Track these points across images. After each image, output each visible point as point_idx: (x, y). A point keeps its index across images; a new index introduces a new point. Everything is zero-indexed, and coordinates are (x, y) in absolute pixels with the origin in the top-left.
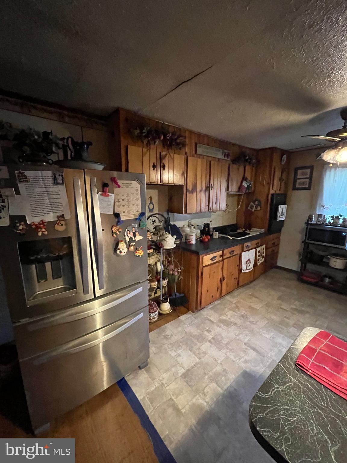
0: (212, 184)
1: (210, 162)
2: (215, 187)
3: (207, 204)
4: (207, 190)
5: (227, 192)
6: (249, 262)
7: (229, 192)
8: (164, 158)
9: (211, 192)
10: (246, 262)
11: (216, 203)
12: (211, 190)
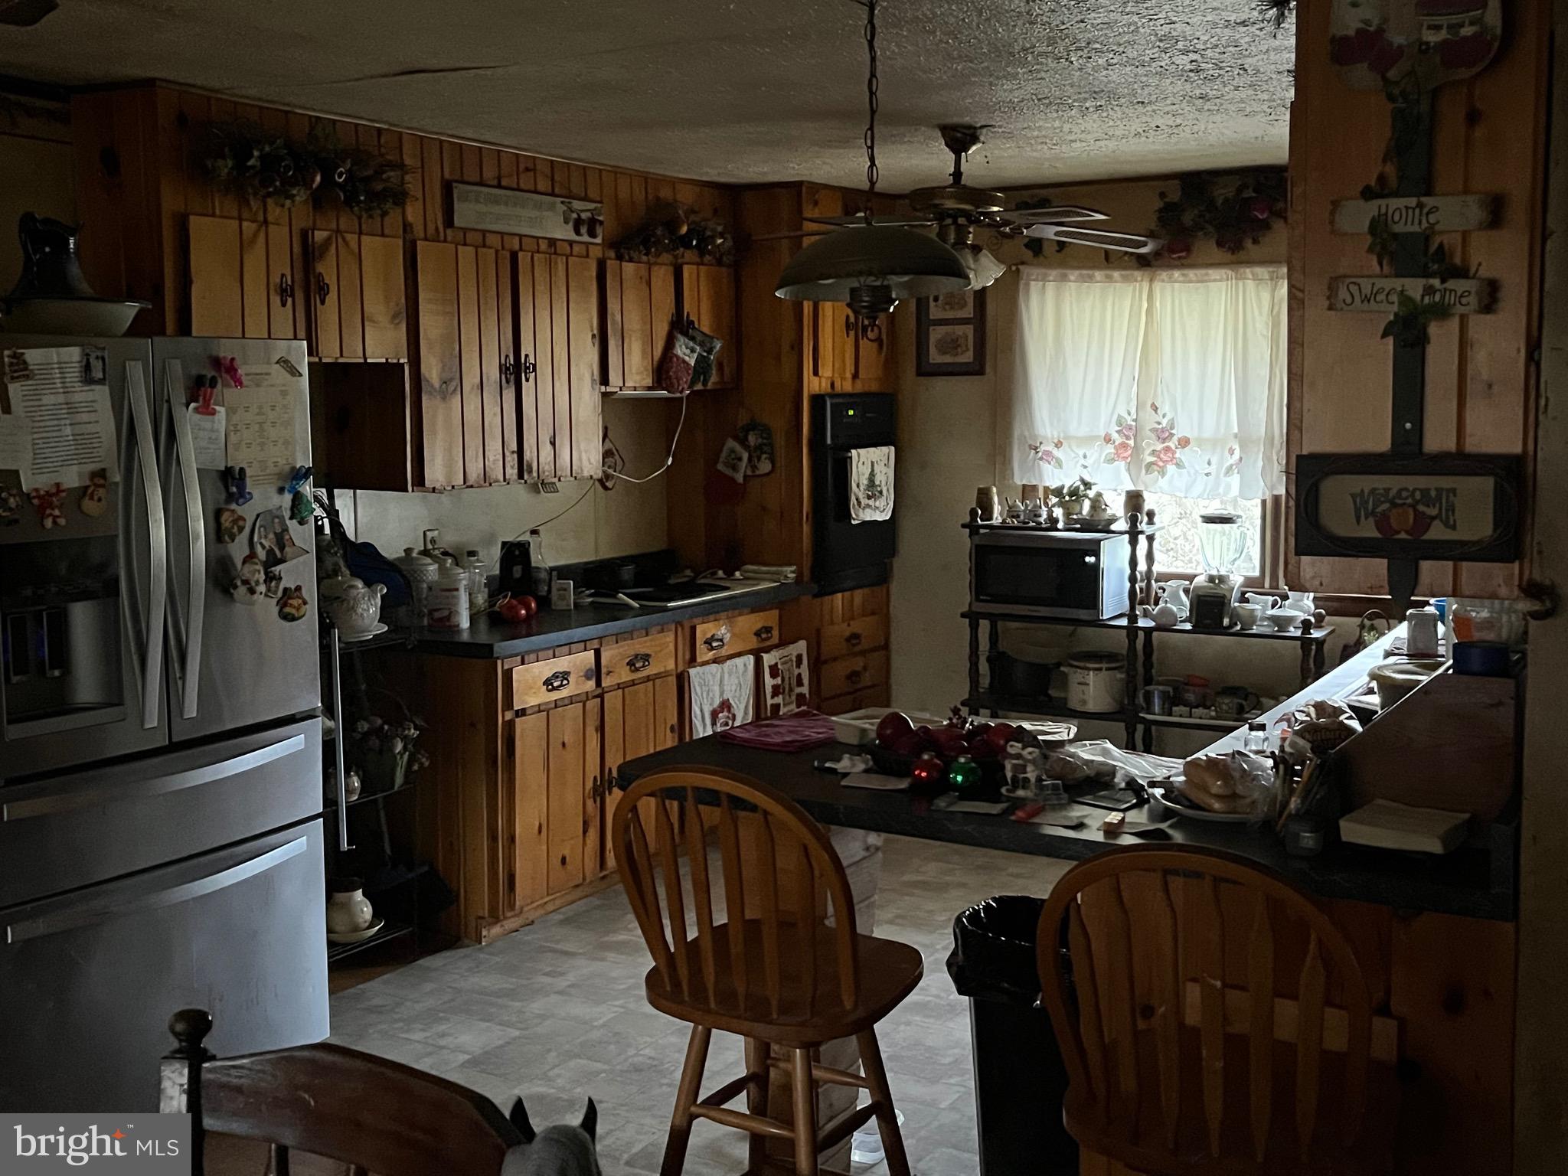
0: (527, 356)
1: (514, 257)
2: (544, 369)
3: (514, 447)
4: (508, 382)
5: (603, 389)
6: (725, 713)
7: (609, 389)
8: (321, 256)
9: (527, 388)
10: (714, 715)
11: (553, 443)
12: (527, 380)
